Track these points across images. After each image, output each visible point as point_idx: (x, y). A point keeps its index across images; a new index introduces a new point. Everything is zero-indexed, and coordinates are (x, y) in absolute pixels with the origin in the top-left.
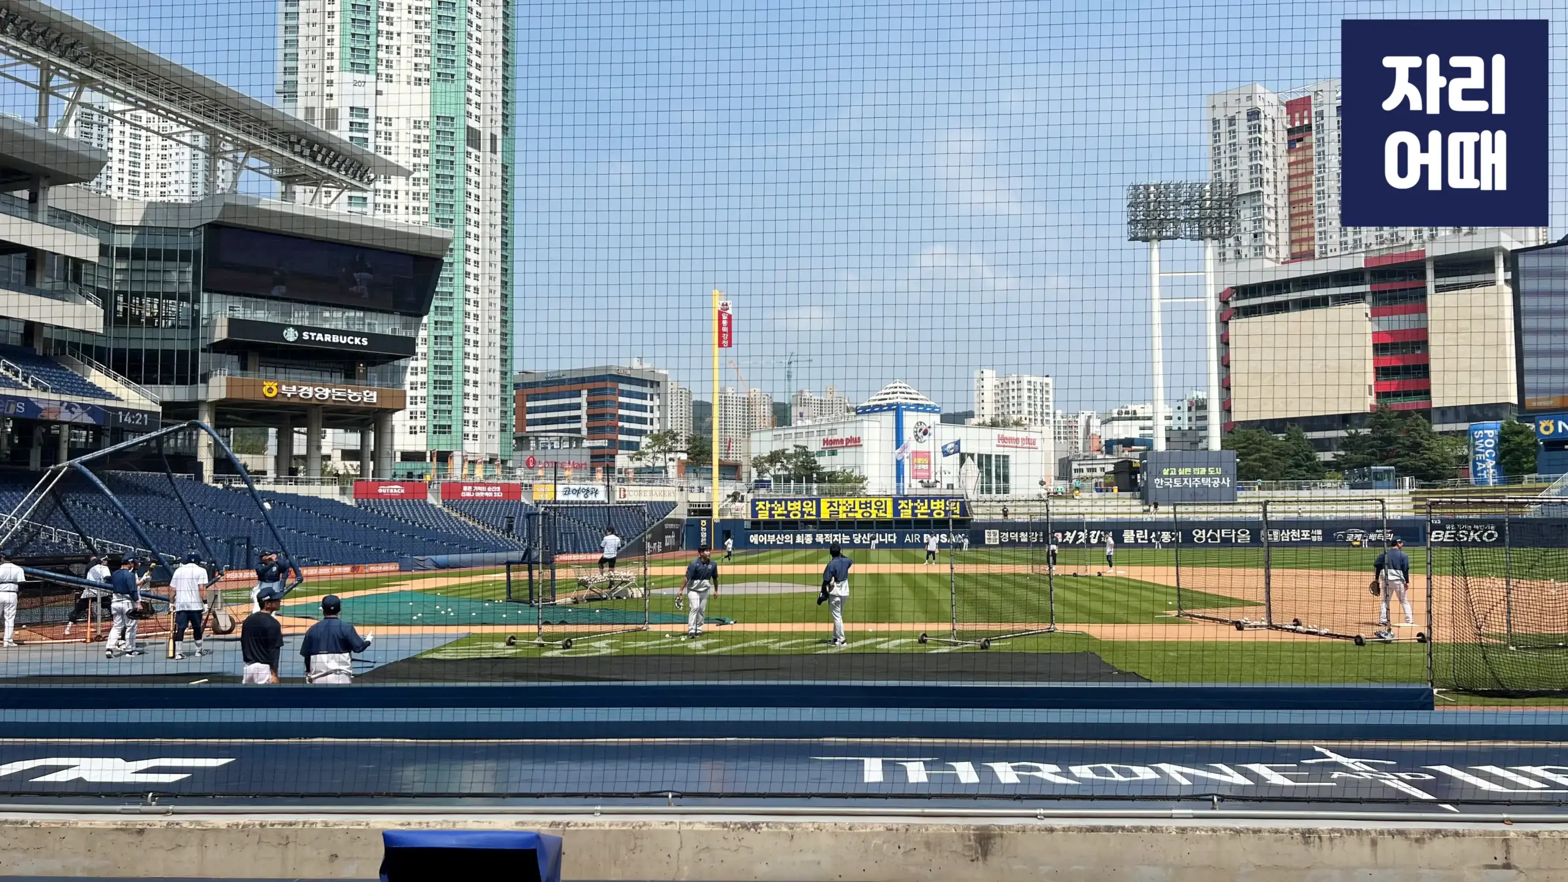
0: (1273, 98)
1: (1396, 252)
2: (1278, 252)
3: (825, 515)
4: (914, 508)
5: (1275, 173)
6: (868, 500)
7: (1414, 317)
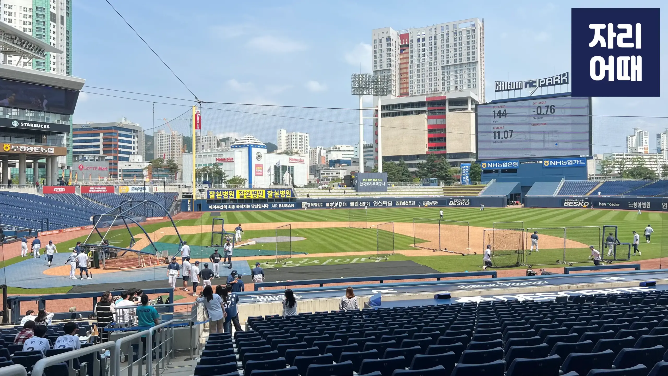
0: (396, 33)
1: (436, 95)
2: (396, 92)
3: (238, 197)
4: (273, 194)
5: (396, 62)
6: (255, 191)
7: (442, 120)
